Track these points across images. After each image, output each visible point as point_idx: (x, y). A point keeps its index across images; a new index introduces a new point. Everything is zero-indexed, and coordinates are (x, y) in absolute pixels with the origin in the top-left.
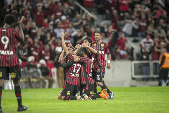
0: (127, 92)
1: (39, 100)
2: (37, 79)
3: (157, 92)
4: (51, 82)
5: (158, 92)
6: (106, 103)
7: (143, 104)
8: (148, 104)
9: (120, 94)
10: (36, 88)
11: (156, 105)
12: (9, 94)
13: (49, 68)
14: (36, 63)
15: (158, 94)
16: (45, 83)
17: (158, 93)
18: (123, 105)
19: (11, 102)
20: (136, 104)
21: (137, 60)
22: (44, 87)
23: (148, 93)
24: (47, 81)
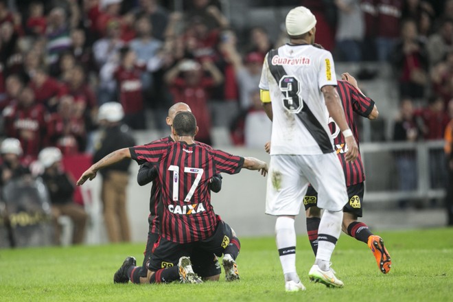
1: (37, 287)
2: (32, 214)
3: (441, 248)
4: (81, 225)
5: (447, 247)
7: (396, 289)
8: (413, 289)
11: (439, 291)
13: (71, 177)
14: (26, 161)
15: (447, 256)
16: (60, 228)
17: (445, 251)
20: (372, 290)
21: (373, 139)
22: (55, 241)
23: (414, 251)
24: (65, 221)
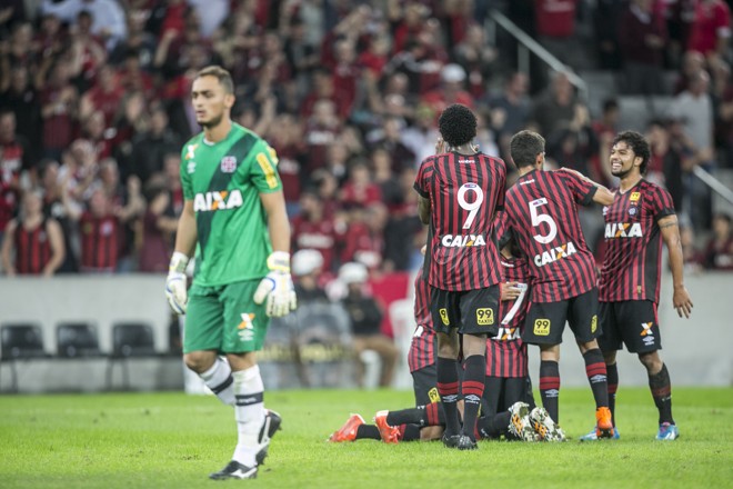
0: (718, 410)
6: (625, 457)
9: (689, 419)
10: (325, 385)
12: (210, 414)
18: (702, 463)
19: (217, 445)
